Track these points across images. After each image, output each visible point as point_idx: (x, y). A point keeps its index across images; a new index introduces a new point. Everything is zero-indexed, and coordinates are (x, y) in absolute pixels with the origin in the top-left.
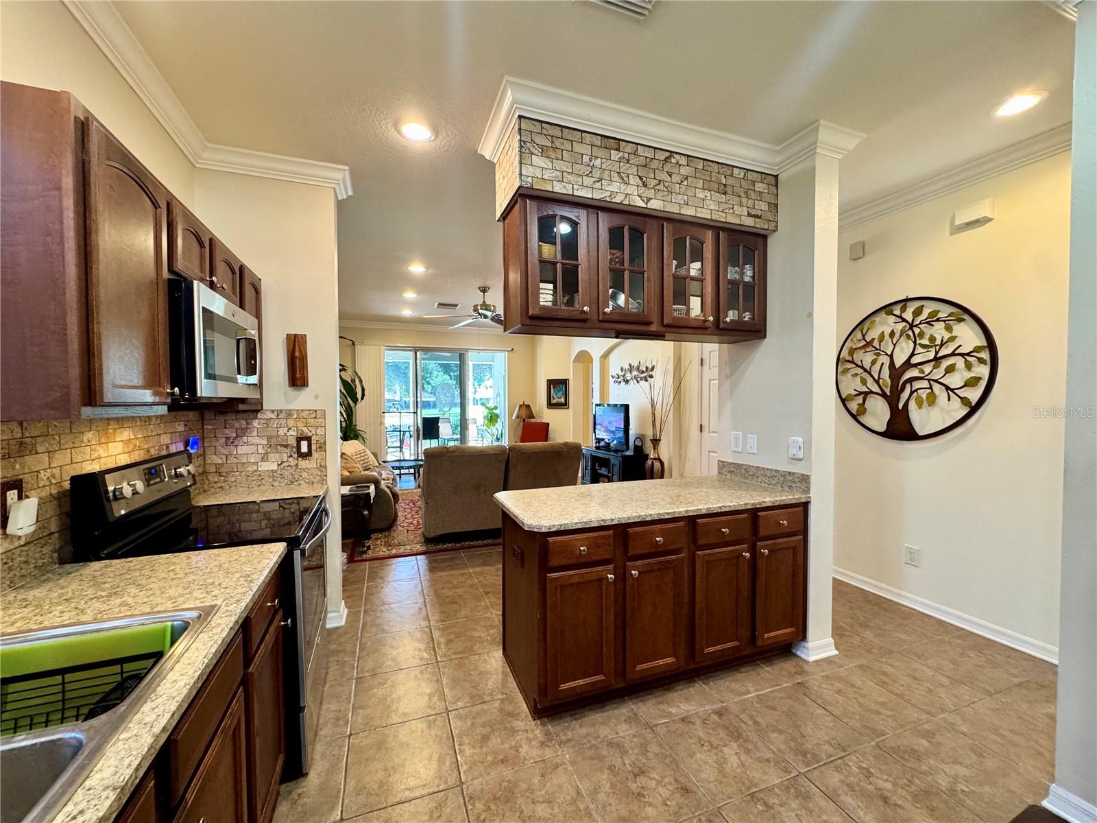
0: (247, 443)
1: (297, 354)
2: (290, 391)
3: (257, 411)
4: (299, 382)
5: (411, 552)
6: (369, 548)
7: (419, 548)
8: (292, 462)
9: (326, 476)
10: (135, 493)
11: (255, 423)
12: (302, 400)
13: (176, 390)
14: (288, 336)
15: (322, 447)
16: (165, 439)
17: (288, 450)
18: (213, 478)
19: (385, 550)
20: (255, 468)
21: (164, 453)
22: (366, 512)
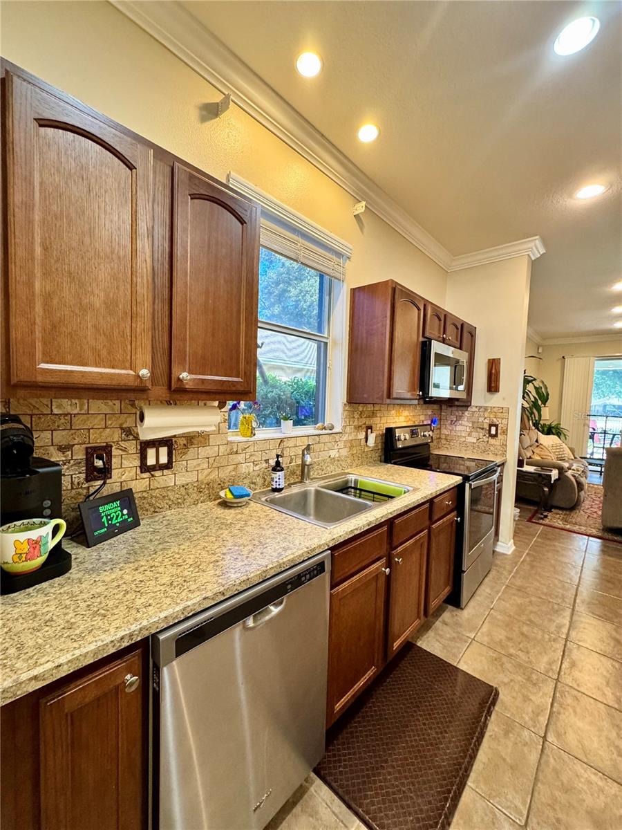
0: (461, 425)
1: (493, 371)
2: (488, 394)
3: (468, 406)
4: (493, 390)
5: (584, 532)
6: (546, 517)
7: (594, 532)
8: (485, 439)
9: (506, 451)
10: (405, 439)
11: (466, 413)
12: (495, 400)
13: (421, 393)
14: (489, 360)
15: (505, 432)
16: (422, 418)
17: (483, 432)
18: (443, 442)
19: (561, 523)
20: (464, 439)
21: (421, 424)
22: (546, 489)
